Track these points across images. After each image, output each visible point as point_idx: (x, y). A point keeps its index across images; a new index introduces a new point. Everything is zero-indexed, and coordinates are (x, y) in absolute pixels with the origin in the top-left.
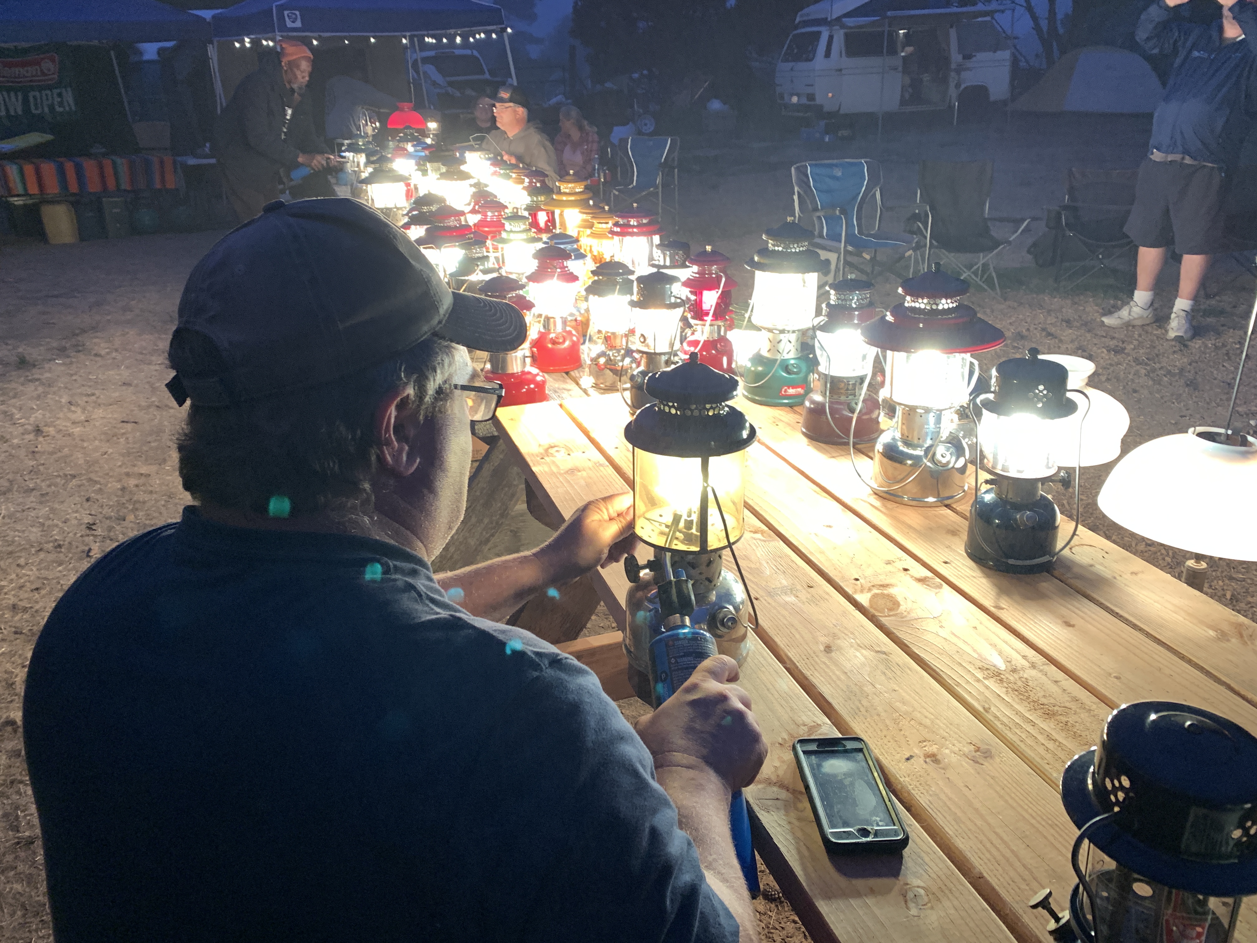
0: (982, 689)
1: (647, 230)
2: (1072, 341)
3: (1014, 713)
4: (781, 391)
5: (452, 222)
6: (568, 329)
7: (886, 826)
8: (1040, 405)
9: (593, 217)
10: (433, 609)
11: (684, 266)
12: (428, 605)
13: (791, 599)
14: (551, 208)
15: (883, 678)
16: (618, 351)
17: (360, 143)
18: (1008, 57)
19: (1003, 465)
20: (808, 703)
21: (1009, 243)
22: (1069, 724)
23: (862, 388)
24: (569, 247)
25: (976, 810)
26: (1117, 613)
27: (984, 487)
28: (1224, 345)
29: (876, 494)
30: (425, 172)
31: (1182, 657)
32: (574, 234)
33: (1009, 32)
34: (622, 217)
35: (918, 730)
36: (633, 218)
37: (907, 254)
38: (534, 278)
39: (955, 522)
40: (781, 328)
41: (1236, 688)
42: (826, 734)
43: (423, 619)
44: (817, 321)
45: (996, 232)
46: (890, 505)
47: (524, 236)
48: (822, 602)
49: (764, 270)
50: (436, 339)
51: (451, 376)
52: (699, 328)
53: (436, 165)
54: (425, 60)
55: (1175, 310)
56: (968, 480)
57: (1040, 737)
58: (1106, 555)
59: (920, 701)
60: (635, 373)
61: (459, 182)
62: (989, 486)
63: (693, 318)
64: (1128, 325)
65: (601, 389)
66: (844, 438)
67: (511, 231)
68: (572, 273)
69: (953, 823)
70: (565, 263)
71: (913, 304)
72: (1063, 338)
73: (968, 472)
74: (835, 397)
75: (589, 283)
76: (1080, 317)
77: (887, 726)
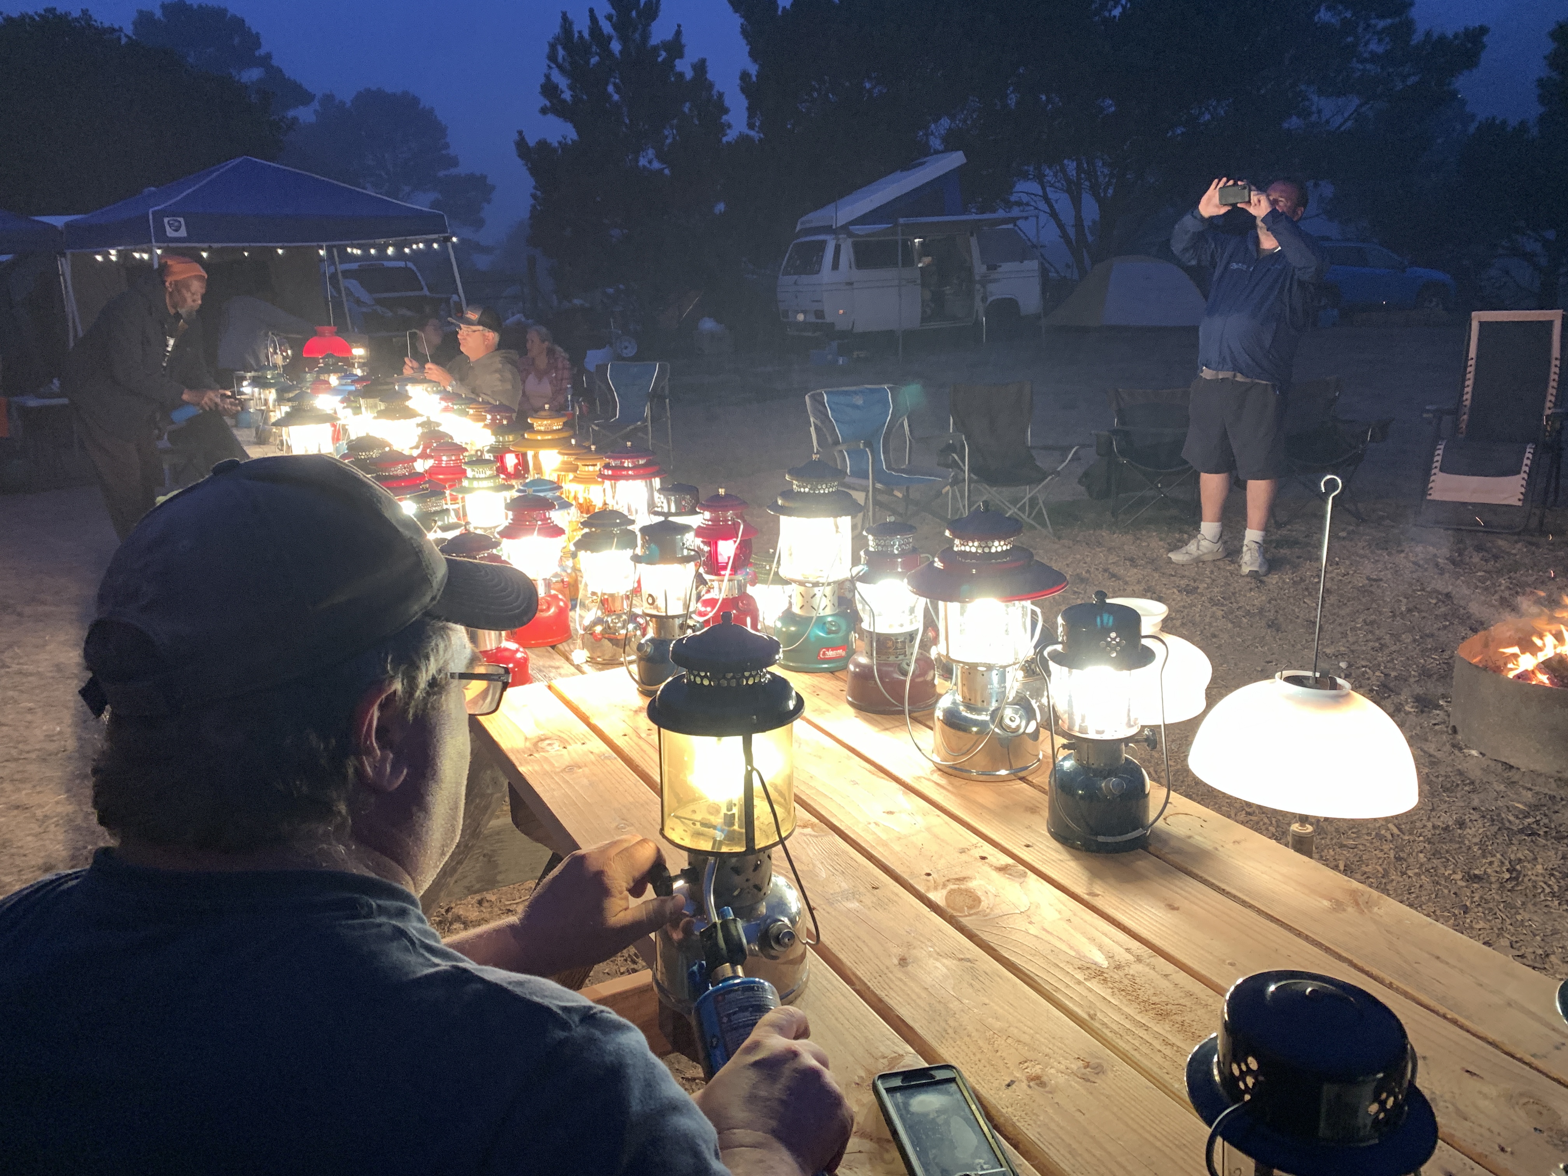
0: (1085, 993)
1: (644, 473)
2: (1139, 582)
3: (1124, 1017)
4: (819, 655)
5: (400, 470)
6: (553, 592)
7: (992, 1168)
8: (1114, 655)
9: (577, 459)
10: (429, 960)
11: (693, 512)
12: (423, 955)
13: (853, 905)
14: (523, 450)
15: (971, 990)
16: (619, 616)
17: (269, 377)
18: (1036, 268)
19: (1080, 726)
20: (885, 1030)
21: (1058, 474)
22: (1186, 1024)
23: (913, 646)
24: (549, 495)
25: (1093, 1137)
26: (1224, 890)
27: (1062, 754)
28: (1302, 580)
29: (940, 770)
30: (357, 410)
31: (1299, 934)
32: (554, 478)
33: (1035, 241)
34: (615, 458)
35: (1017, 1050)
36: (627, 458)
37: (944, 491)
38: (509, 533)
39: (1032, 798)
40: (815, 580)
41: (1360, 963)
42: (911, 1065)
43: (419, 975)
44: (856, 570)
45: (1043, 461)
46: (958, 782)
47: (490, 483)
48: (891, 905)
49: (789, 515)
50: (427, 619)
51: (446, 663)
52: (716, 584)
53: (371, 401)
54: (346, 274)
55: (1245, 542)
56: (1041, 747)
57: (1157, 1044)
58: (1204, 824)
59: (1016, 1014)
60: (643, 641)
61: (402, 422)
62: (1067, 752)
63: (707, 573)
64: (1198, 561)
65: (598, 663)
66: (897, 706)
67: (474, 478)
68: (556, 526)
69: (1069, 1156)
70: (547, 514)
71: (963, 548)
72: (1128, 579)
73: (1041, 738)
74: (883, 657)
75: (578, 535)
76: (1145, 554)
77: (980, 1048)
